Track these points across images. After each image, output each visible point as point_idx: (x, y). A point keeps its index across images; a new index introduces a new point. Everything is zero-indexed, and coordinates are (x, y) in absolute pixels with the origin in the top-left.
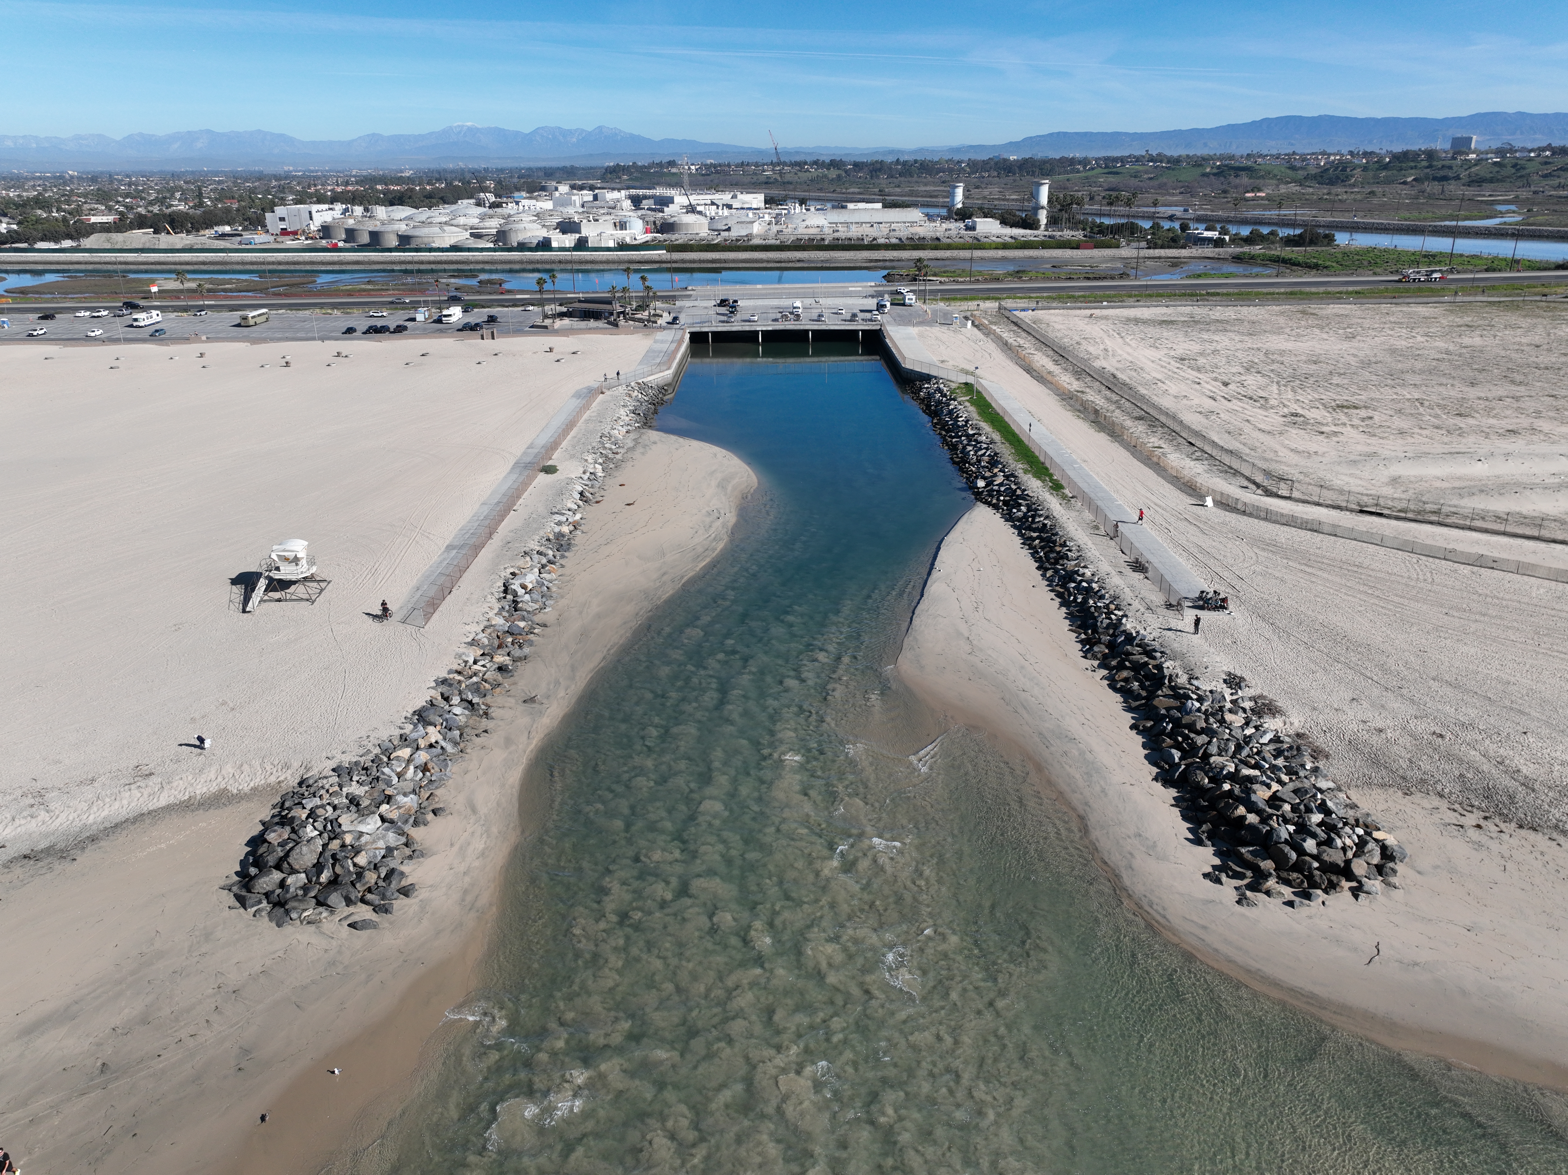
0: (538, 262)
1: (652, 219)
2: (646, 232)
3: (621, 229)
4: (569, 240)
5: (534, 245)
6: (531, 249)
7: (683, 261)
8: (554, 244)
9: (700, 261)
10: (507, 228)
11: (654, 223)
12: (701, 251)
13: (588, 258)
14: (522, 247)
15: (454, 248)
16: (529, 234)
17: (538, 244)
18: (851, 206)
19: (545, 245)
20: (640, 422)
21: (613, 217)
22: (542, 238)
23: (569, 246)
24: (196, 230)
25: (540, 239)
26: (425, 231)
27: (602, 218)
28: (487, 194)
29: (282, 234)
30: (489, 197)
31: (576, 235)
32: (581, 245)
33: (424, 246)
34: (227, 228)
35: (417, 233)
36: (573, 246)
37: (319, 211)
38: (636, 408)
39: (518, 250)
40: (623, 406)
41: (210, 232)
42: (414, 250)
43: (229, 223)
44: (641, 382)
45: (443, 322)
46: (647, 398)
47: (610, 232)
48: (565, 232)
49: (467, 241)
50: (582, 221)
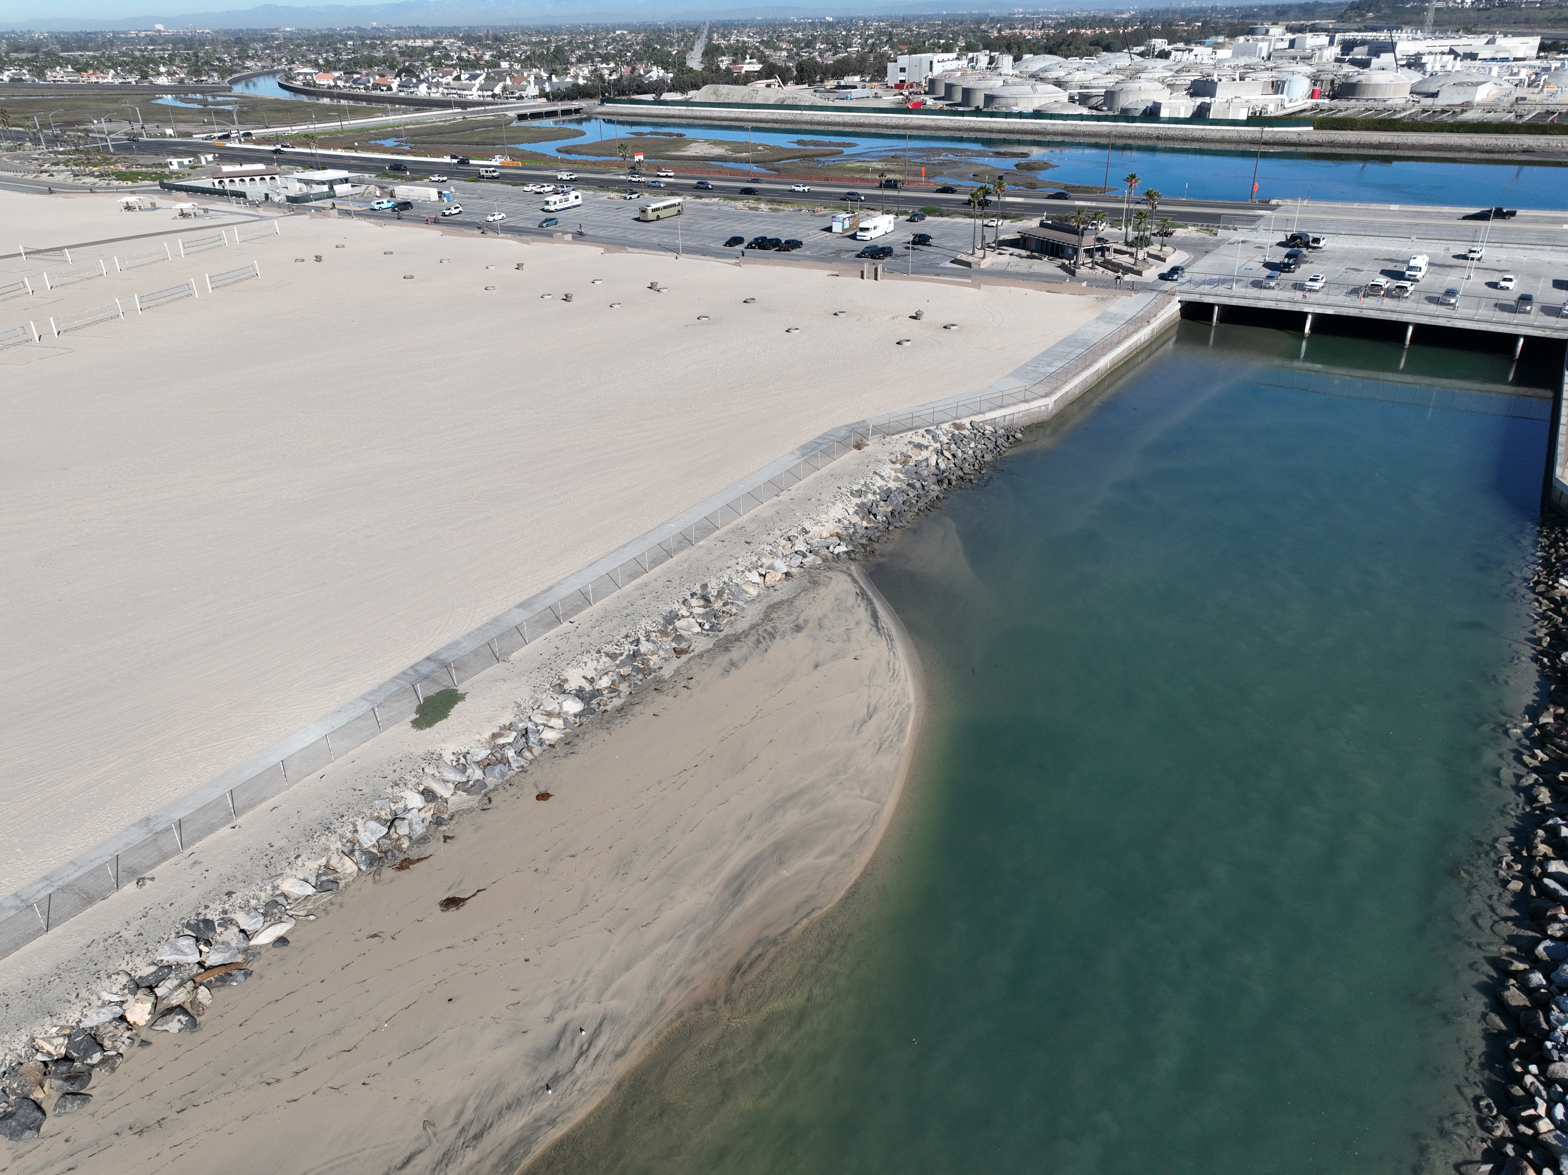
0: (1130, 136)
1: (1331, 77)
2: (1312, 96)
3: (1276, 93)
4: (1185, 106)
5: (1137, 114)
6: (1134, 119)
7: (1332, 144)
8: (1164, 113)
9: (1359, 145)
10: (1117, 89)
11: (1332, 82)
12: (1367, 129)
13: (1197, 134)
14: (1126, 115)
15: (1038, 114)
16: (1143, 97)
17: (1145, 111)
19: (1152, 114)
20: (851, 539)
21: (1274, 73)
22: (1154, 103)
23: (1182, 116)
24: (822, 81)
25: (1150, 104)
26: (1014, 90)
27: (1253, 75)
28: (1160, 41)
29: (897, 86)
30: (1160, 44)
31: (1199, 101)
32: (1201, 115)
33: (1004, 110)
34: (857, 79)
35: (1005, 92)
36: (1188, 116)
37: (943, 61)
38: (887, 495)
39: (1115, 119)
40: (859, 493)
41: (831, 84)
42: (992, 115)
43: (861, 73)
44: (966, 422)
45: (853, 237)
46: (942, 466)
47: (1251, 98)
48: (1192, 95)
49: (1057, 105)
50: (1224, 80)
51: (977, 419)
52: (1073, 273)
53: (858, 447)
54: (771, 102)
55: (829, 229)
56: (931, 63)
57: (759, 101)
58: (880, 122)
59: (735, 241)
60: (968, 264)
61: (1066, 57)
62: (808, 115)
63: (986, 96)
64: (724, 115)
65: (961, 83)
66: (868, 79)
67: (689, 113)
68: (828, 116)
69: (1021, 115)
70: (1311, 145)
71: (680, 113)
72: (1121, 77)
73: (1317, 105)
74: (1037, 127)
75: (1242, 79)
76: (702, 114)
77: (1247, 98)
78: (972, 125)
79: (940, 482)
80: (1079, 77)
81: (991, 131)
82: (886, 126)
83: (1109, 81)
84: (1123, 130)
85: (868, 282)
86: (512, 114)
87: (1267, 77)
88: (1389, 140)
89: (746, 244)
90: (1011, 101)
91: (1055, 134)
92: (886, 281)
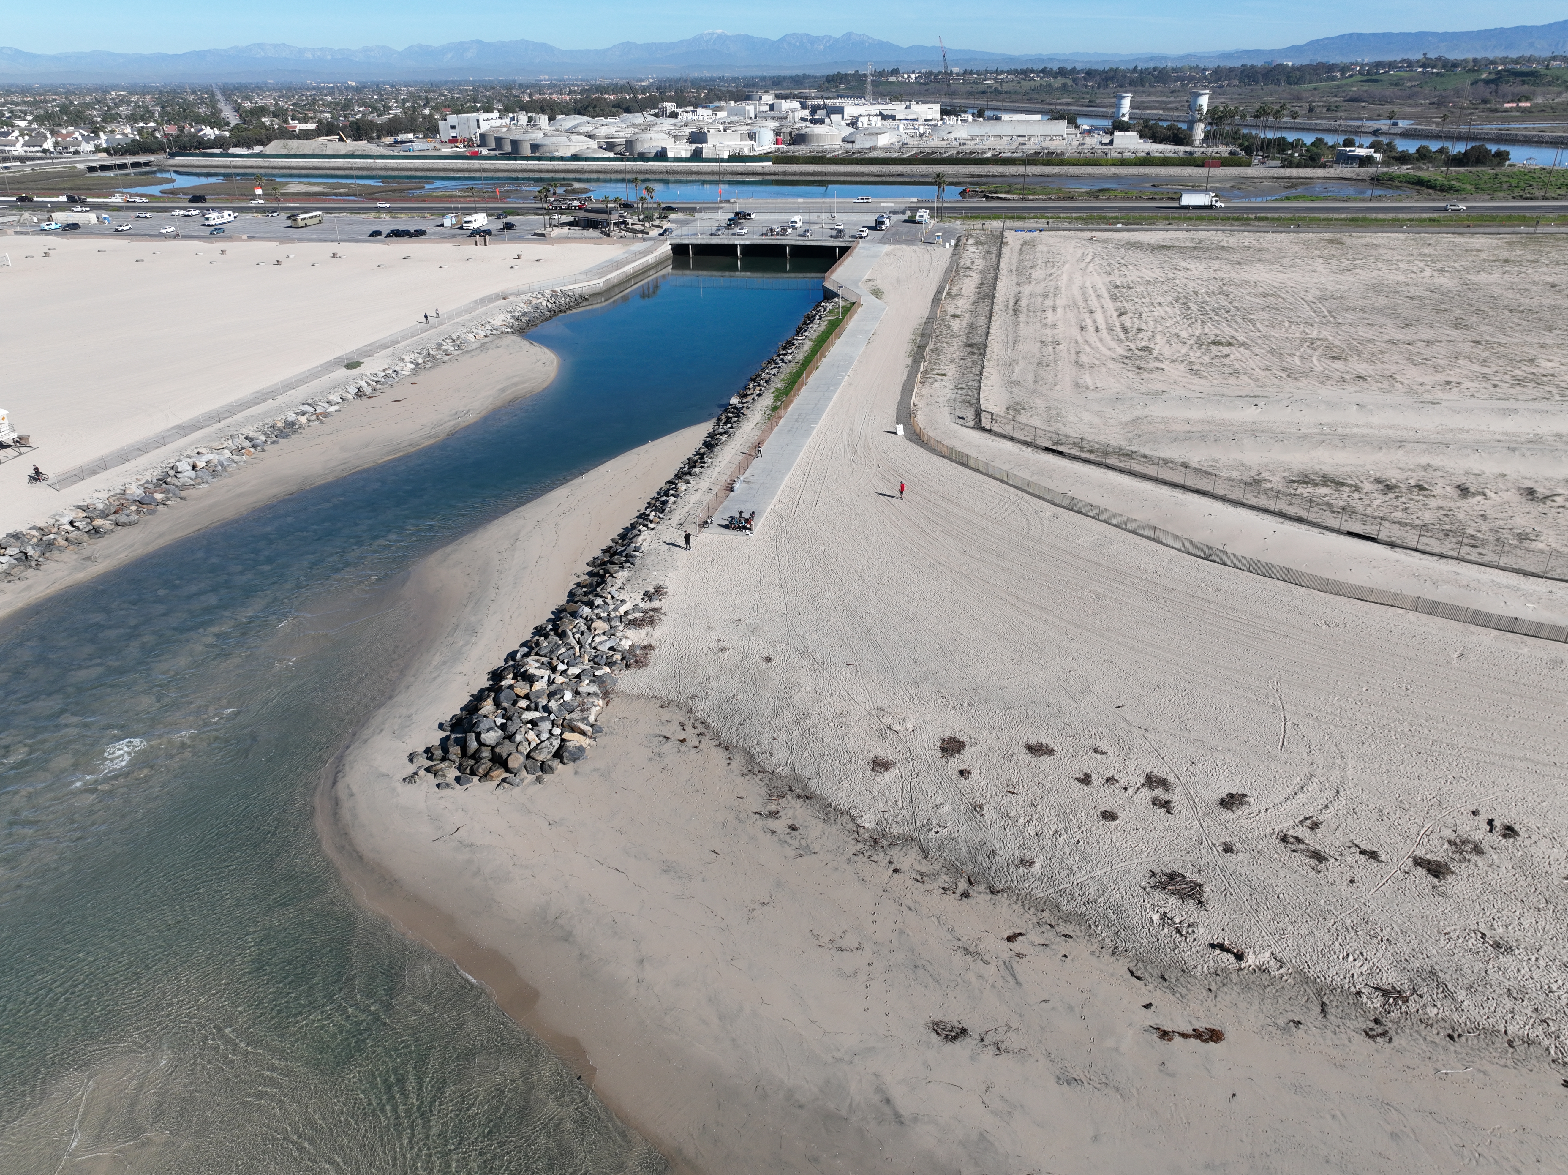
0: (647, 172)
1: (789, 130)
2: (777, 143)
3: (750, 140)
4: (685, 150)
5: (651, 156)
6: (648, 160)
7: (785, 173)
8: (670, 155)
9: (802, 174)
10: (634, 139)
11: (791, 133)
12: (806, 163)
13: (694, 169)
14: (643, 157)
15: (575, 158)
16: (654, 144)
17: (656, 154)
18: (1005, 117)
19: (661, 155)
20: (512, 327)
21: (749, 127)
22: (662, 148)
23: (684, 156)
24: (379, 137)
25: (659, 149)
26: (554, 140)
27: (733, 129)
28: (670, 104)
29: (450, 141)
30: (670, 106)
31: (694, 146)
32: (696, 156)
33: (548, 155)
34: (411, 136)
35: (546, 141)
36: (689, 156)
37: (488, 119)
38: (525, 314)
39: (635, 160)
40: (511, 312)
41: (389, 140)
42: (539, 159)
43: (413, 131)
44: (558, 290)
45: (461, 228)
46: (550, 306)
47: (731, 143)
48: (690, 143)
49: (589, 151)
50: (712, 131)
51: (564, 288)
52: (608, 235)
53: (504, 299)
54: (343, 153)
55: (442, 225)
56: (478, 121)
57: (329, 152)
58: (447, 167)
59: (375, 234)
60: (543, 235)
61: (593, 117)
62: (381, 162)
63: (531, 145)
64: (301, 164)
65: (508, 136)
66: (421, 136)
67: (266, 164)
68: (400, 163)
69: (562, 159)
70: (771, 174)
71: (258, 164)
72: (636, 130)
73: (779, 149)
74: (576, 167)
75: (725, 131)
76: (280, 164)
77: (728, 143)
78: (524, 167)
79: (550, 312)
80: (603, 131)
81: (541, 171)
82: (453, 170)
83: (627, 133)
84: (642, 168)
85: (481, 247)
86: (81, 166)
87: (744, 129)
88: (820, 170)
89: (384, 235)
90: (553, 149)
91: (591, 172)
92: (492, 246)
